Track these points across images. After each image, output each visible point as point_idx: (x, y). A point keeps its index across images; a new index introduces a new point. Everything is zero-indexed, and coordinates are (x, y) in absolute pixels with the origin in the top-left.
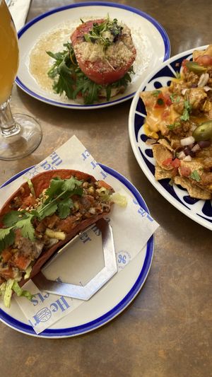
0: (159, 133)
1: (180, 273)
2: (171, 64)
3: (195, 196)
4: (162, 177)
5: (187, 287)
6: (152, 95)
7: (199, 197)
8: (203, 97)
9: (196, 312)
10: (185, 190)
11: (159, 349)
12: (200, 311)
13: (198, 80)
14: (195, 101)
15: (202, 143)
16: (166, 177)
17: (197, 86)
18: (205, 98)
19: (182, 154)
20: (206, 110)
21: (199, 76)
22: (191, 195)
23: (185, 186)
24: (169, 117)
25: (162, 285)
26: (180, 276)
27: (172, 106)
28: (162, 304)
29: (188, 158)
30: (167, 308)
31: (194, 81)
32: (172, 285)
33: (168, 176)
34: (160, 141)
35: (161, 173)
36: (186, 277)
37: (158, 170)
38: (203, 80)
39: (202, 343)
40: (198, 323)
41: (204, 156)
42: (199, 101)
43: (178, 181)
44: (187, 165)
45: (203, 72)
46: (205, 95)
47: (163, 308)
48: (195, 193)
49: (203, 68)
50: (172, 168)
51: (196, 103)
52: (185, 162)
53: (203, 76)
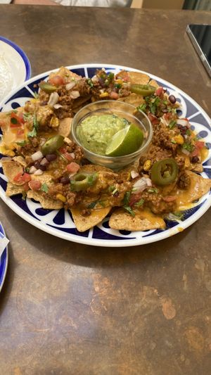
0: (15, 150)
1: (38, 285)
2: (29, 86)
3: (47, 208)
4: (14, 193)
5: (45, 297)
6: (8, 115)
7: (51, 207)
8: (48, 114)
9: (54, 321)
10: (38, 202)
11: (15, 368)
12: (57, 319)
13: (49, 98)
14: (42, 118)
15: (49, 156)
16: (18, 192)
17: (46, 104)
18: (51, 115)
19: (33, 169)
20: (53, 126)
21: (50, 95)
22: (44, 207)
23: (38, 199)
24: (23, 135)
25: (20, 301)
26: (39, 287)
27: (25, 124)
28: (19, 320)
29: (39, 172)
30: (25, 324)
31: (45, 100)
32: (31, 299)
33: (20, 191)
34: (15, 159)
35: (12, 189)
36: (45, 288)
37: (9, 186)
38: (52, 99)
39: (58, 352)
40: (55, 332)
41: (53, 169)
42: (45, 117)
43: (30, 195)
44: (38, 179)
45: (53, 91)
46: (51, 112)
47: (20, 325)
48: (48, 204)
49: (54, 88)
50: (24, 183)
51: (43, 120)
52: (36, 175)
53: (52, 94)
